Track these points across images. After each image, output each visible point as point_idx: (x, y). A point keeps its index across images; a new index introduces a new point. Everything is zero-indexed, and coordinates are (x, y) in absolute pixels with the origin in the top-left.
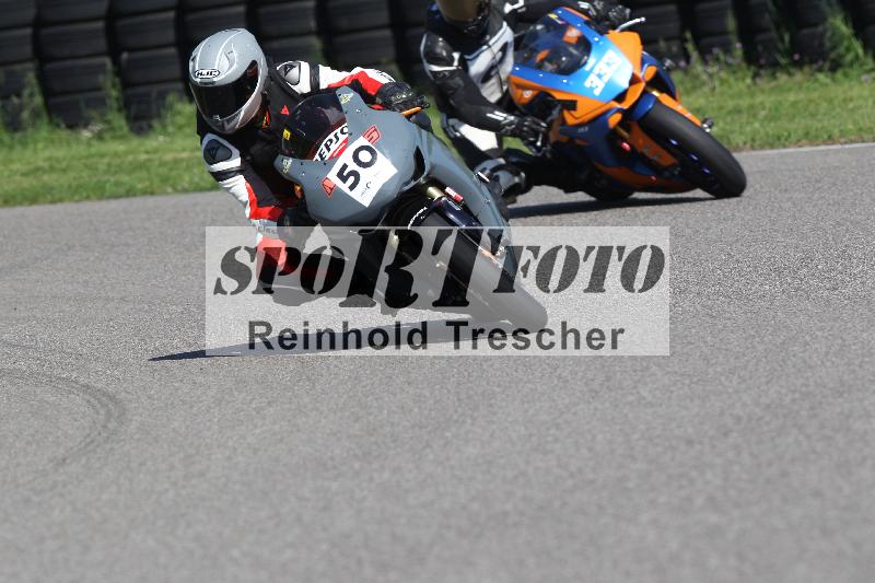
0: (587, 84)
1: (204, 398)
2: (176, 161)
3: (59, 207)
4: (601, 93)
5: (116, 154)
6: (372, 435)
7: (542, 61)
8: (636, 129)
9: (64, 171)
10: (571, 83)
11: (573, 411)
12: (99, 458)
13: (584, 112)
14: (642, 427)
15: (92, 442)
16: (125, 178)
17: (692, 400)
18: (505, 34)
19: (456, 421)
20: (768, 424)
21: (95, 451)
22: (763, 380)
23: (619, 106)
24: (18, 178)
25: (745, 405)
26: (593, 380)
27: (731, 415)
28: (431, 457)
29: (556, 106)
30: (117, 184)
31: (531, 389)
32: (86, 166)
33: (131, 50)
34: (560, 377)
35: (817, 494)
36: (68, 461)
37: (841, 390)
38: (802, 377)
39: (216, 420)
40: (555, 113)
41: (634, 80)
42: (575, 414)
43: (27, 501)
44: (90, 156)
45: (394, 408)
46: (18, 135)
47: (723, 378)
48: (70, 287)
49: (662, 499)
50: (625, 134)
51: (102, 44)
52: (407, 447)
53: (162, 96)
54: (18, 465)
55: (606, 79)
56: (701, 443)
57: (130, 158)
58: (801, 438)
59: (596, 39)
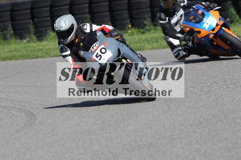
0: (204, 26)
1: (58, 113)
2: (50, 48)
3: (17, 61)
4: (208, 28)
5: (33, 47)
6: (104, 124)
7: (191, 19)
8: (218, 38)
9: (19, 51)
10: (199, 26)
11: (159, 117)
12: (28, 130)
13: (203, 34)
14: (178, 121)
15: (27, 126)
16: (36, 53)
17: (192, 114)
18: (182, 12)
19: (127, 120)
20: (213, 120)
21: (27, 128)
22: (212, 108)
23: (213, 32)
24: (6, 53)
25: (206, 115)
26: (165, 108)
27: (203, 118)
28: (120, 129)
29: (195, 32)
30: (34, 55)
31: (148, 111)
32: (25, 50)
33: (37, 18)
34: (155, 108)
35: (226, 140)
36: (20, 131)
37: (233, 111)
38: (222, 107)
39: (60, 120)
40: (195, 34)
41: (217, 25)
42: (159, 118)
43: (9, 142)
44: (26, 47)
45: (110, 116)
46: (6, 42)
47: (200, 108)
48: (20, 83)
49: (184, 141)
50: (215, 40)
51: (29, 16)
52: (113, 127)
53: (46, 30)
54: (6, 132)
55: (209, 25)
56: (194, 126)
57: (37, 48)
58: (222, 124)
59: (206, 13)
